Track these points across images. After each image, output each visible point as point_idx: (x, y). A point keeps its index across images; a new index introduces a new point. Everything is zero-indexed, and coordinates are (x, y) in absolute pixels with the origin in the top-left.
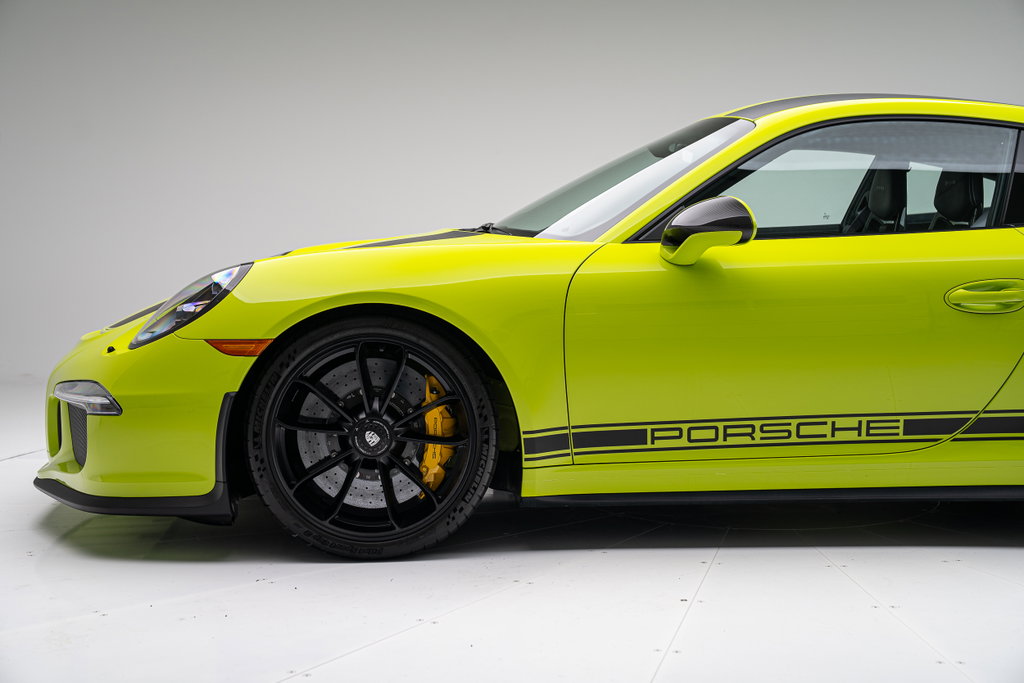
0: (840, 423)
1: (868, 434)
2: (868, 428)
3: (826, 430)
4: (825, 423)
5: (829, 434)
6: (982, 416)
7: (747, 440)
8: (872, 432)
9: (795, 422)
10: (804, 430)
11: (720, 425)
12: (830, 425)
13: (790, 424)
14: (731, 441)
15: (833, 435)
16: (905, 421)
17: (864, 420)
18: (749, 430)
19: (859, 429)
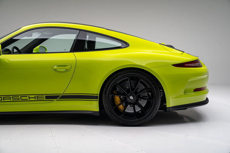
0: (30, 96)
1: (37, 99)
2: (37, 98)
3: (28, 98)
4: (27, 96)
5: (28, 99)
6: (63, 95)
7: (9, 100)
8: (38, 98)
9: (20, 96)
10: (22, 98)
11: (2, 97)
12: (28, 97)
13: (19, 97)
14: (5, 100)
15: (29, 99)
16: (45, 96)
17: (36, 96)
18: (9, 98)
19: (35, 98)
